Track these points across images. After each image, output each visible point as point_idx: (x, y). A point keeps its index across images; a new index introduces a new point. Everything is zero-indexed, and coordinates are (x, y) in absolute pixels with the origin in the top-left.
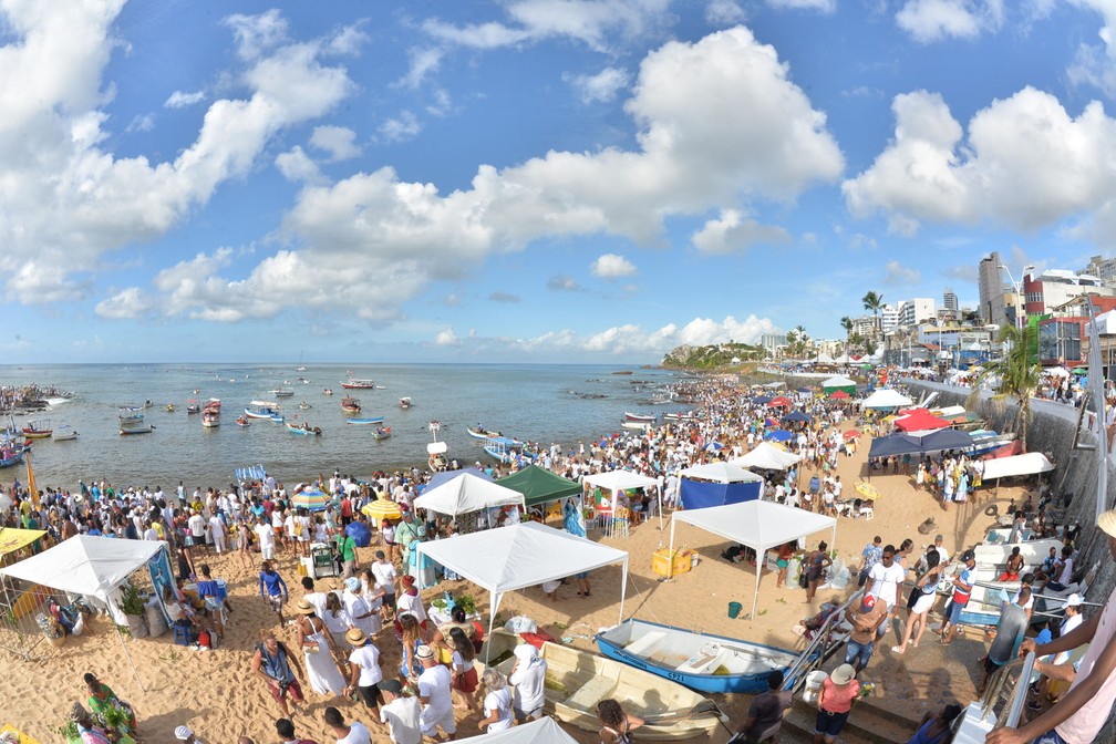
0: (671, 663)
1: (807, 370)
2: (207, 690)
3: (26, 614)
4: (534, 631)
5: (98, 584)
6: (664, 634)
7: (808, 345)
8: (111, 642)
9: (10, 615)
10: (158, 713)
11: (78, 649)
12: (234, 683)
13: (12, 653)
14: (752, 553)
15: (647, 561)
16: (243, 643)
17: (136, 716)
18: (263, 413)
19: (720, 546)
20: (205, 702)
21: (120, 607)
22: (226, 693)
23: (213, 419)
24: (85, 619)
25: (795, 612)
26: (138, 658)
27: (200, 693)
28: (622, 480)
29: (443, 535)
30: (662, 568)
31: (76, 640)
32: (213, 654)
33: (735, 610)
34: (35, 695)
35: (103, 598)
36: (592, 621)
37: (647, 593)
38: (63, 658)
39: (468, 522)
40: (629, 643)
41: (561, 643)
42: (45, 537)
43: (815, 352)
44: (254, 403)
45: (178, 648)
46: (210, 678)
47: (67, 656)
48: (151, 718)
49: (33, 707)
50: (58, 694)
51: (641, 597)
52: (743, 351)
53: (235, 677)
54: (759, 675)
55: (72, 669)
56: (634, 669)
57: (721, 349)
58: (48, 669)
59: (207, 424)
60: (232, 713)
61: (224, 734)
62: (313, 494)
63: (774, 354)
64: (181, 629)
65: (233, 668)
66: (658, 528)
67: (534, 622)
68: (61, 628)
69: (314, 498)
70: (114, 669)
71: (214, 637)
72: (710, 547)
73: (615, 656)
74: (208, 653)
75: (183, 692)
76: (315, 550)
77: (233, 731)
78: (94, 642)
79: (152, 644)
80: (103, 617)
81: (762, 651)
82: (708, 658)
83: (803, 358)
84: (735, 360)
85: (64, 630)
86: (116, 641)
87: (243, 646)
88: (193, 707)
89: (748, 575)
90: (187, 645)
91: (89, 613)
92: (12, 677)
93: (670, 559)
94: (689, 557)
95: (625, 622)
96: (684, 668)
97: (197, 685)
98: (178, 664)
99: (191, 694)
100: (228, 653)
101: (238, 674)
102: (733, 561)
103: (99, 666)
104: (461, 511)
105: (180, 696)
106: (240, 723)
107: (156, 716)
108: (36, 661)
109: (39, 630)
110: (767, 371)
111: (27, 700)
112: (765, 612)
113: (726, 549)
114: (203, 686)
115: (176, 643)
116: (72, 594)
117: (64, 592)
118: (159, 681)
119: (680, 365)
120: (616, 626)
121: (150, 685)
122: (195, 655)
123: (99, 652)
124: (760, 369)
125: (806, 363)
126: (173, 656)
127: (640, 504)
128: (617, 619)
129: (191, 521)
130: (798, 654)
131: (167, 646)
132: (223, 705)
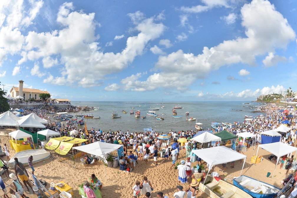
0: (249, 189)
1: (293, 101)
2: (125, 182)
3: (78, 158)
4: (218, 176)
5: (102, 154)
6: (250, 180)
7: (292, 93)
8: (101, 167)
9: (73, 158)
10: (109, 185)
11: (91, 168)
12: (133, 181)
13: (70, 166)
14: (276, 157)
15: (250, 159)
16: (139, 171)
17: (103, 185)
18: (152, 114)
19: (268, 155)
20: (124, 185)
21: (106, 159)
22: (130, 183)
23: (138, 115)
24: (95, 161)
25: (282, 176)
26: (108, 172)
27: (123, 182)
28: (246, 135)
29: (199, 148)
30: (253, 161)
31: (91, 165)
32: (130, 173)
33: (269, 174)
34: (74, 176)
35: (102, 157)
36: (233, 175)
37: (248, 168)
38: (86, 169)
39: (206, 145)
40: (241, 182)
41: (224, 180)
42: (88, 141)
43: (294, 96)
44: (149, 111)
45: (120, 171)
46: (127, 179)
47: (87, 169)
48: (107, 186)
49: (72, 179)
50: (81, 177)
51: (247, 169)
52: (277, 96)
53: (134, 180)
54: (270, 194)
55: (88, 172)
56: (240, 190)
57: (271, 96)
58: (80, 171)
59: (136, 116)
60: (131, 188)
61: (126, 193)
62: (164, 136)
63: (284, 97)
64: (122, 166)
65: (134, 178)
66: (254, 149)
67: (218, 174)
68: (87, 162)
69: (165, 137)
70: (100, 173)
71: (131, 169)
72: (266, 155)
73: (237, 185)
74: (128, 173)
75: (118, 181)
76: (164, 150)
77: (129, 193)
78: (96, 166)
79: (113, 169)
80: (100, 161)
81: (272, 187)
82: (259, 188)
83: (291, 97)
84: (275, 99)
85: (88, 163)
86: (103, 167)
87: (138, 172)
88: (120, 185)
89: (274, 165)
90: (123, 170)
91: (96, 160)
92: (68, 171)
93: (256, 159)
94: (260, 158)
95: (241, 176)
96: (253, 191)
97: (123, 180)
98: (119, 175)
99: (120, 182)
100: (134, 174)
101: (135, 179)
102: (271, 160)
103: (96, 172)
104: (204, 142)
105: (117, 182)
106: (132, 191)
107: (108, 186)
108: (77, 169)
109: (80, 162)
110: (283, 102)
111: (71, 177)
112: (275, 176)
113: (270, 156)
114: (124, 181)
115: (120, 170)
116: (92, 155)
117: (90, 154)
118: (112, 178)
119: (261, 101)
120: (238, 177)
121: (109, 179)
122: (124, 173)
123: (97, 169)
124: (281, 101)
125: (292, 99)
126: (118, 173)
127: (250, 142)
128: (239, 175)
129: (130, 140)
130: (281, 189)
131: (117, 170)
132: (128, 186)
